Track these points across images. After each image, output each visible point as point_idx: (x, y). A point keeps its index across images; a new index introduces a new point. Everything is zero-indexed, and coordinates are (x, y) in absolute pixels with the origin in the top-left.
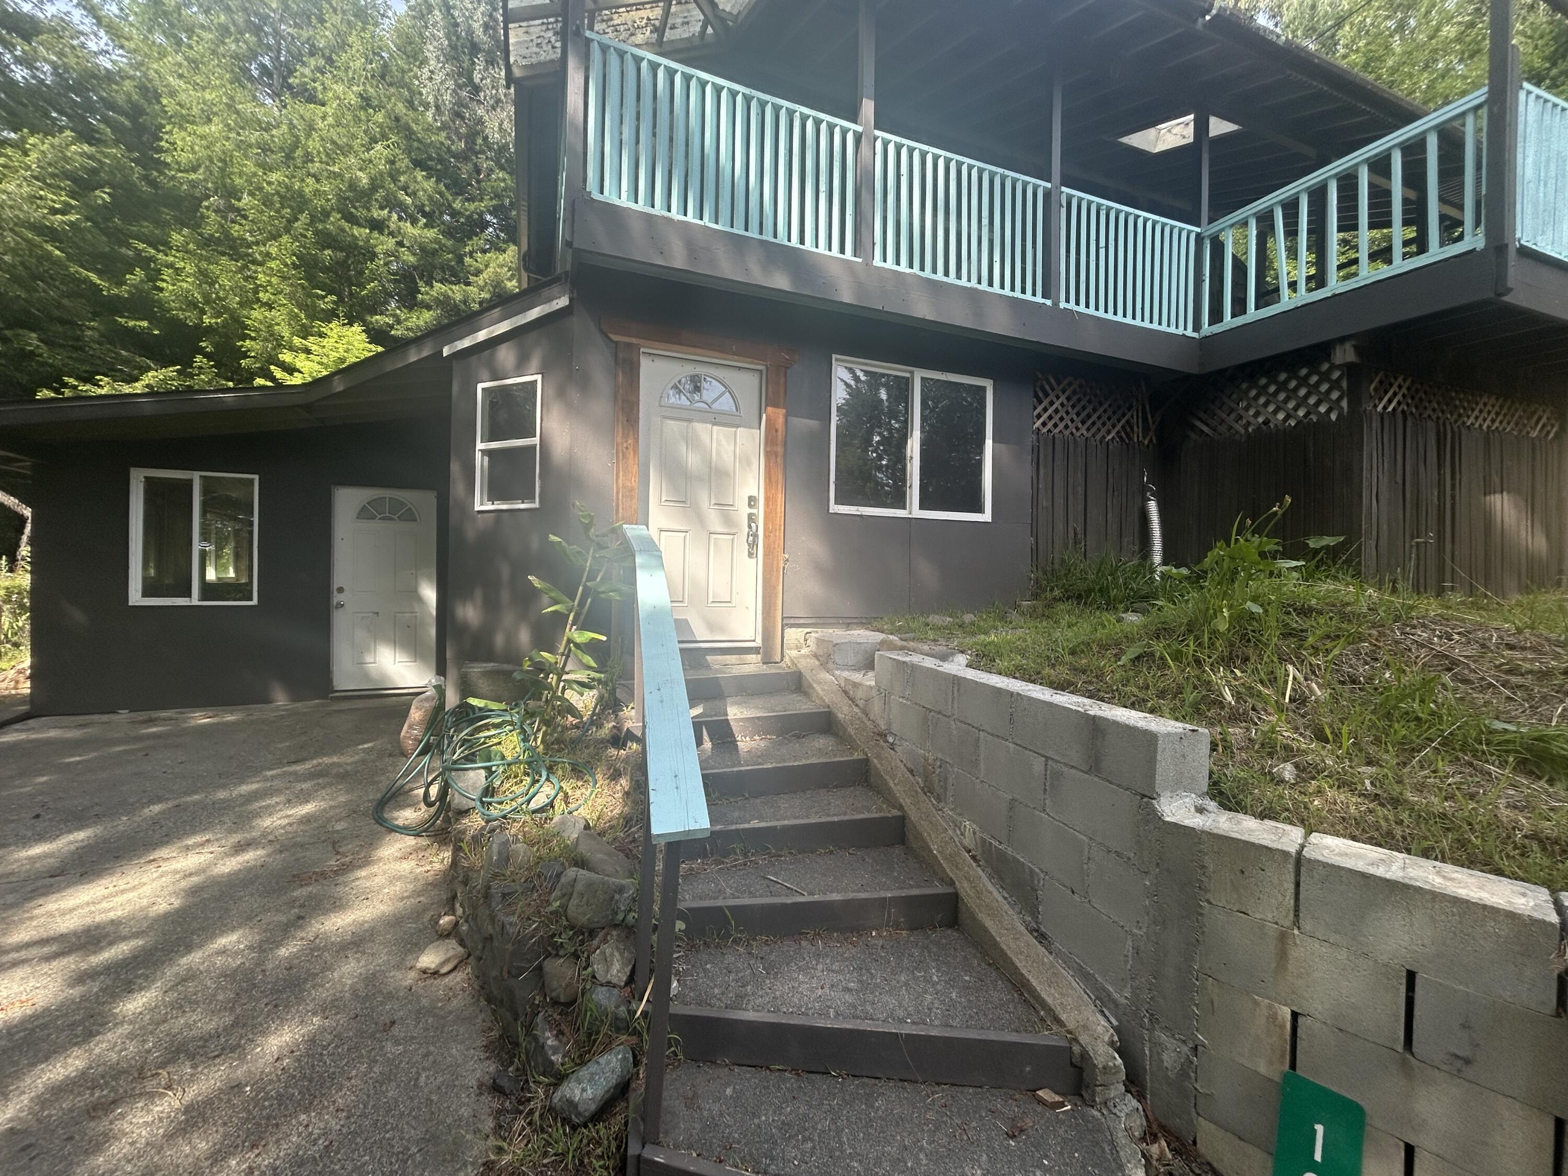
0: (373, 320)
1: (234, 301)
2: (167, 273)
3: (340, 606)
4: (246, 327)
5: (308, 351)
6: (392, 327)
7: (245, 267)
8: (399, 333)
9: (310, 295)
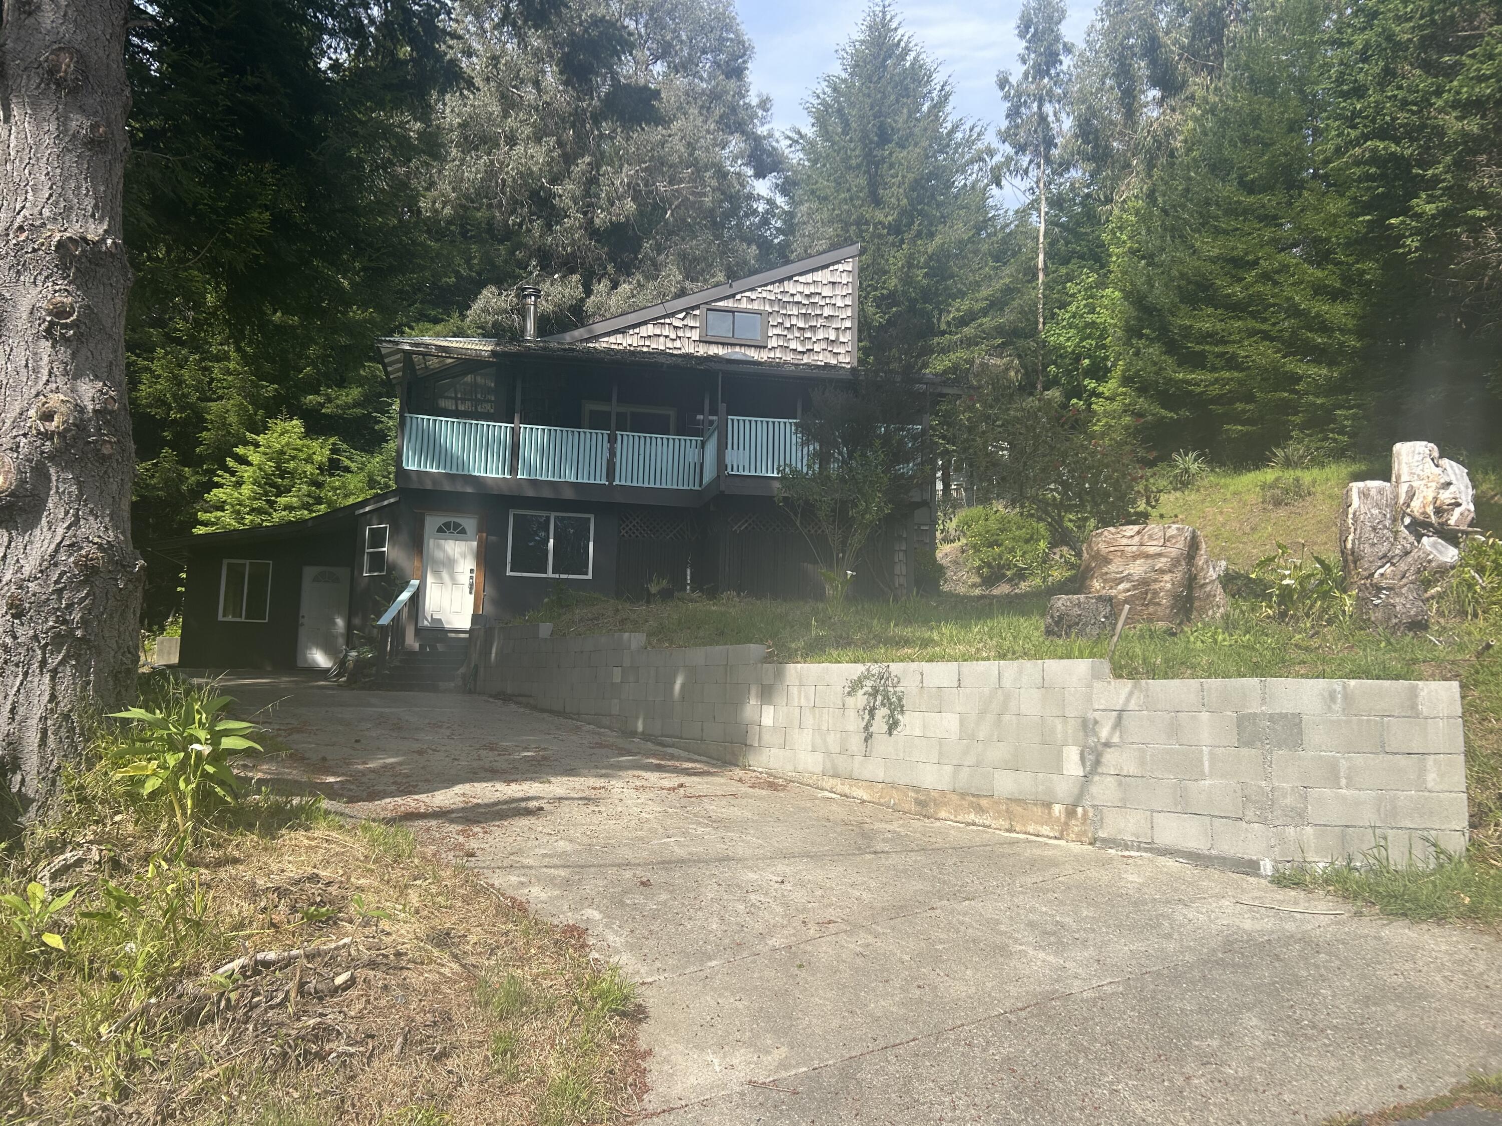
0: (307, 401)
1: (194, 397)
2: (145, 377)
3: (302, 624)
4: (206, 420)
5: (257, 445)
6: (322, 405)
7: (203, 360)
8: (329, 411)
9: (257, 386)
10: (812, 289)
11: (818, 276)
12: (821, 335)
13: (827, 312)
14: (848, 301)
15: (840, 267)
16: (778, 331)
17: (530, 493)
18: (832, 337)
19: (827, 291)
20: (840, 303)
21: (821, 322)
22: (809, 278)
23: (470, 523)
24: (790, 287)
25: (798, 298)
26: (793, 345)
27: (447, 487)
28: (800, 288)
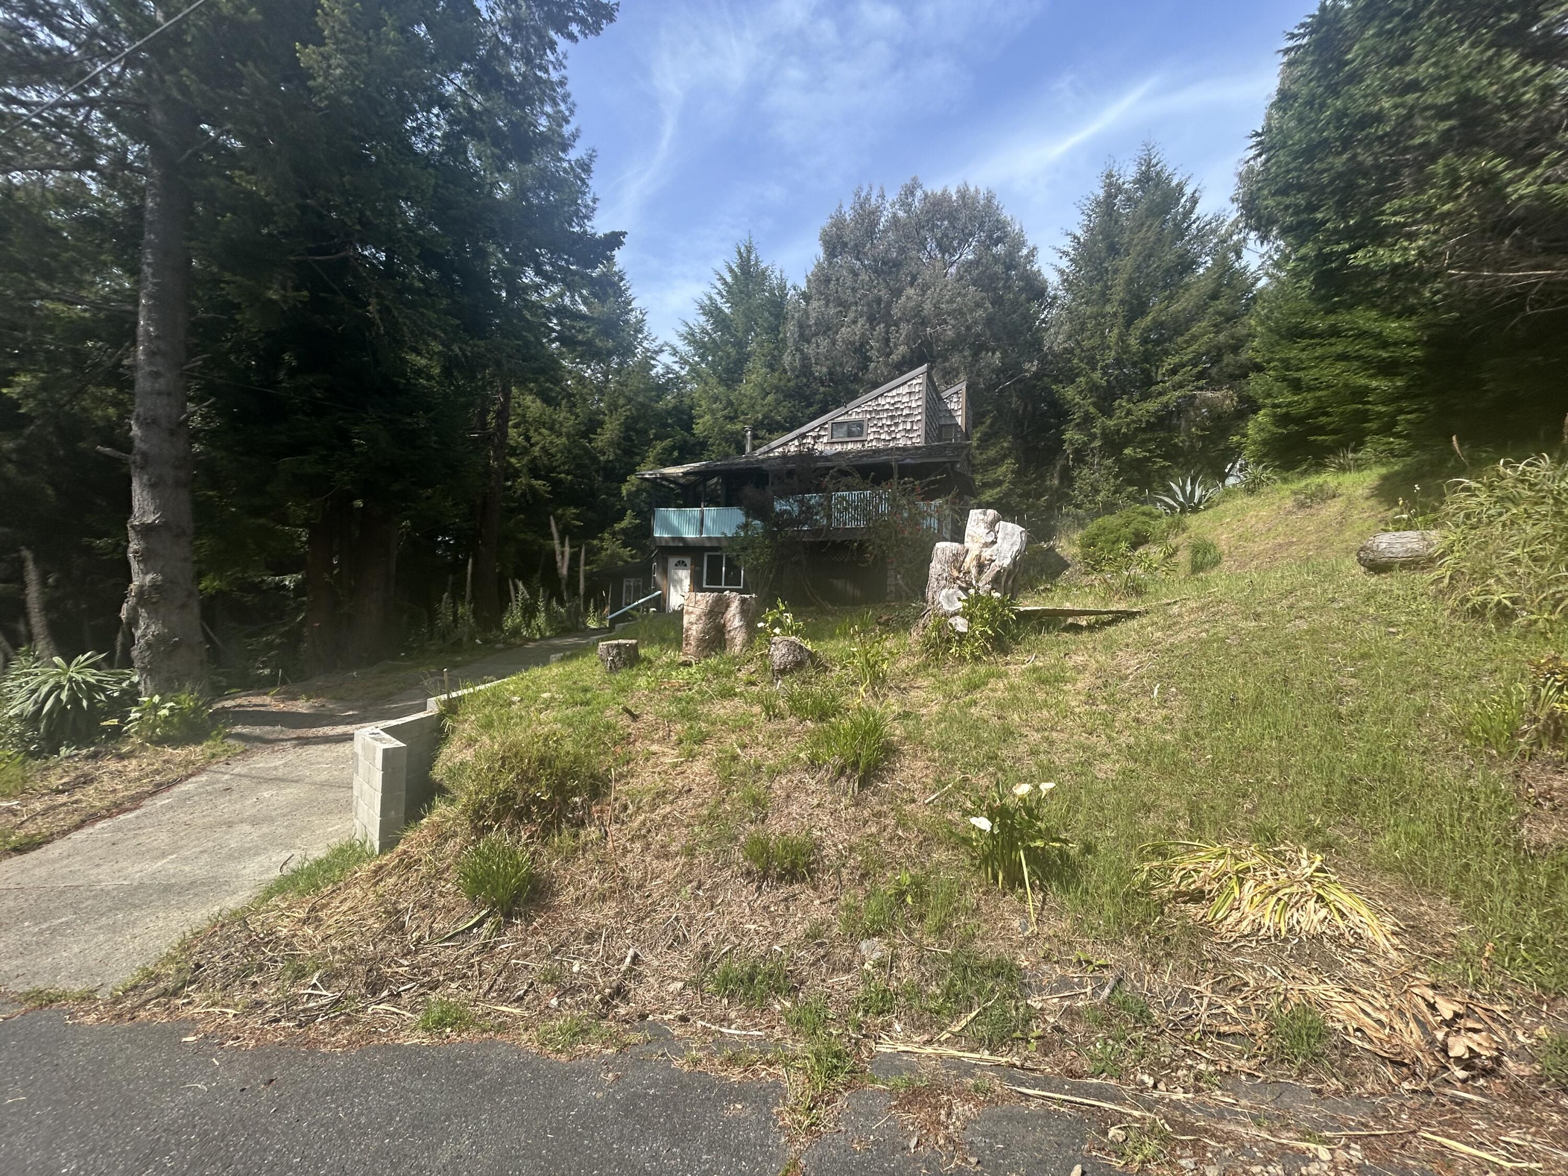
10: (896, 399)
11: (900, 390)
12: (901, 428)
13: (905, 412)
14: (919, 403)
15: (914, 382)
16: (874, 429)
17: (708, 544)
18: (909, 427)
19: (905, 399)
20: (914, 405)
21: (902, 419)
22: (894, 393)
23: (688, 561)
24: (881, 401)
25: (887, 407)
26: (883, 437)
27: (671, 544)
28: (888, 400)
